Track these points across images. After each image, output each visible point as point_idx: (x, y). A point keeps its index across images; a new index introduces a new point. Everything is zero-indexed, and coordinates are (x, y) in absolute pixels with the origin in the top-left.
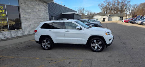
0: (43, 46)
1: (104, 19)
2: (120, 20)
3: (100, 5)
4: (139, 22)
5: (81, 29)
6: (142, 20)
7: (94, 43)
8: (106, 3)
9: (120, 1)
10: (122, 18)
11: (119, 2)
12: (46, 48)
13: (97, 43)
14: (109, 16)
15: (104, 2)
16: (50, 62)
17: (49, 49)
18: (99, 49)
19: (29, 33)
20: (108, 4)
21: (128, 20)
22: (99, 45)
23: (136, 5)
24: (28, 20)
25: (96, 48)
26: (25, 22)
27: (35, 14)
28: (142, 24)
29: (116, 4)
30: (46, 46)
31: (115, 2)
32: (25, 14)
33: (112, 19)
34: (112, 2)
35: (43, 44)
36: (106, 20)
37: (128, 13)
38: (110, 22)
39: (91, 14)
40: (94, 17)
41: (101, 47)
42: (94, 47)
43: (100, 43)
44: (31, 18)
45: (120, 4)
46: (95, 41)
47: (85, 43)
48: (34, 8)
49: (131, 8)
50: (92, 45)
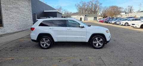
0: (41, 45)
1: (81, 18)
2: (95, 20)
3: (77, 5)
4: (113, 22)
5: (83, 27)
6: (114, 20)
7: (95, 40)
8: (82, 4)
9: (94, 3)
10: (96, 18)
11: (92, 4)
12: (45, 47)
13: (98, 40)
14: (85, 16)
15: (80, 2)
16: (60, 61)
17: (49, 48)
18: (100, 45)
19: (12, 32)
20: (84, 5)
21: (103, 20)
22: (100, 42)
23: (106, 7)
24: (11, 16)
25: (97, 45)
26: (7, 18)
27: (17, 10)
28: (115, 23)
29: (90, 5)
30: (45, 45)
31: (90, 4)
32: (7, 10)
33: (88, 19)
34: (87, 3)
35: (41, 43)
36: (83, 20)
37: (100, 14)
38: (86, 21)
39: (68, 14)
40: (72, 17)
41: (102, 44)
42: (95, 44)
43: (101, 40)
44: (14, 15)
45: (93, 6)
46: (97, 38)
47: (87, 41)
48: (17, 3)
49: (102, 10)
50: (94, 42)
